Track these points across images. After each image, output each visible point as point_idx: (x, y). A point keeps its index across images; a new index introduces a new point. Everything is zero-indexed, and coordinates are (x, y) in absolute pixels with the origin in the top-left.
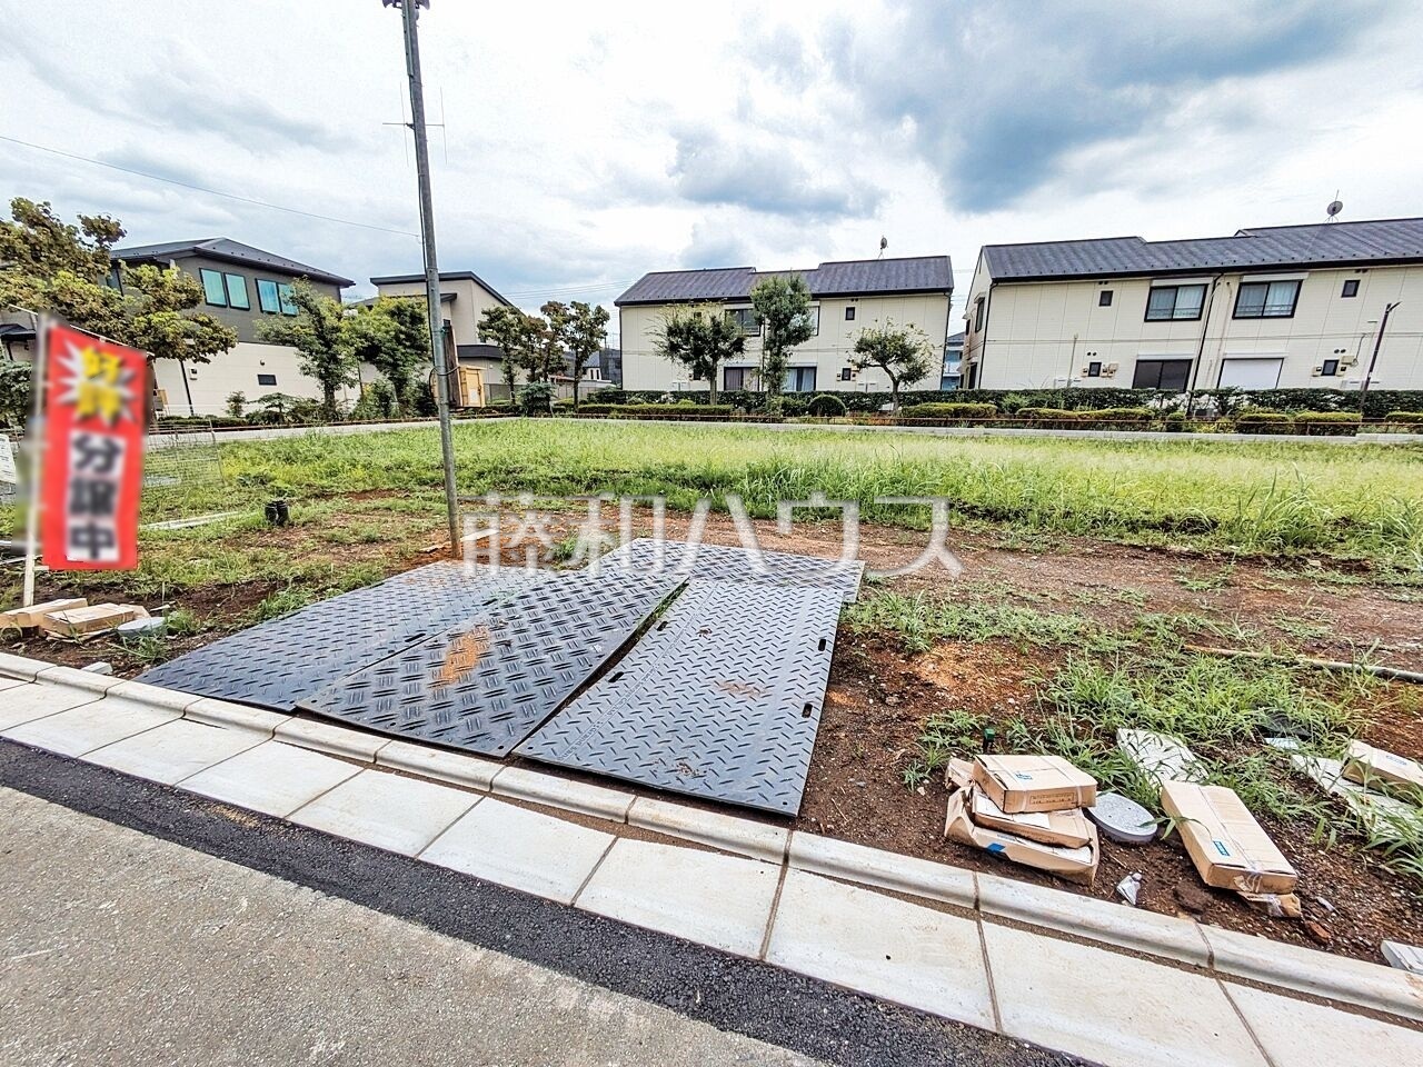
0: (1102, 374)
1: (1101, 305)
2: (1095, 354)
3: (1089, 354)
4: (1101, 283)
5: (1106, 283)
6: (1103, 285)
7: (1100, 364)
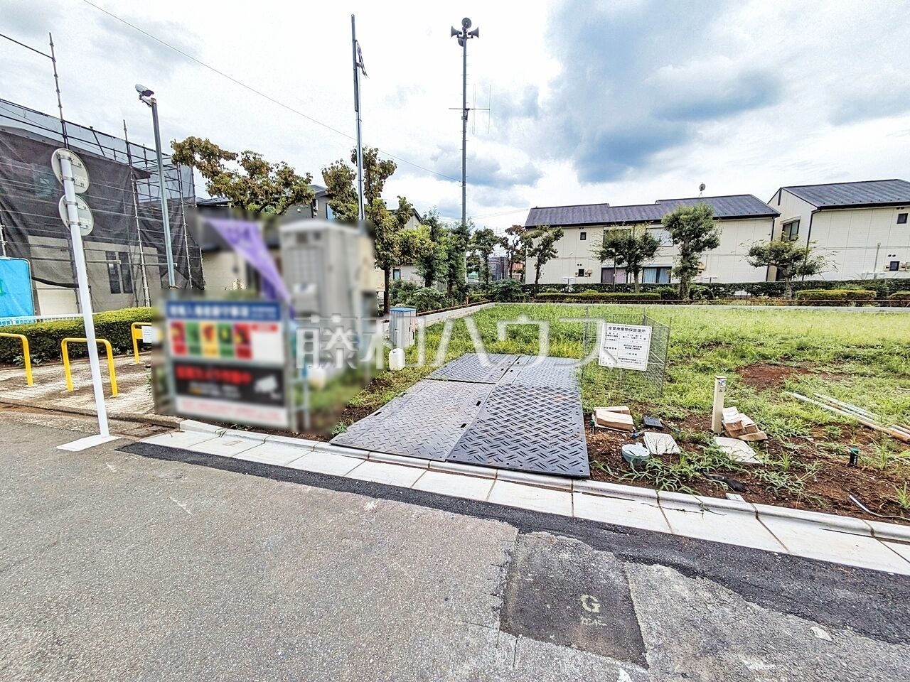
0: (900, 268)
1: (898, 223)
2: (894, 256)
3: (890, 256)
4: (898, 208)
5: (902, 208)
6: (900, 210)
7: (898, 262)
